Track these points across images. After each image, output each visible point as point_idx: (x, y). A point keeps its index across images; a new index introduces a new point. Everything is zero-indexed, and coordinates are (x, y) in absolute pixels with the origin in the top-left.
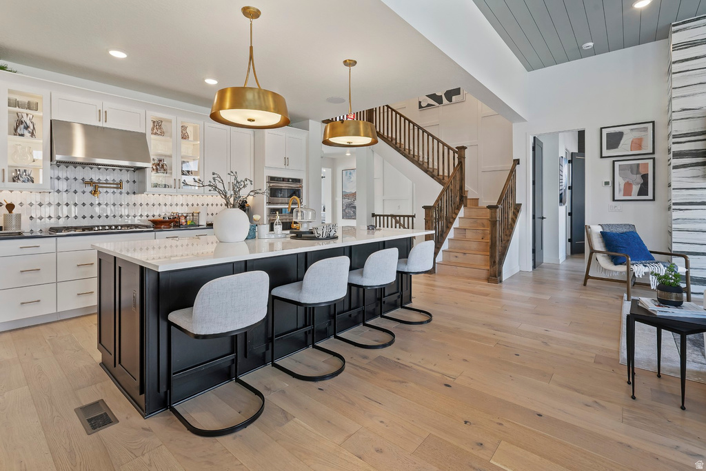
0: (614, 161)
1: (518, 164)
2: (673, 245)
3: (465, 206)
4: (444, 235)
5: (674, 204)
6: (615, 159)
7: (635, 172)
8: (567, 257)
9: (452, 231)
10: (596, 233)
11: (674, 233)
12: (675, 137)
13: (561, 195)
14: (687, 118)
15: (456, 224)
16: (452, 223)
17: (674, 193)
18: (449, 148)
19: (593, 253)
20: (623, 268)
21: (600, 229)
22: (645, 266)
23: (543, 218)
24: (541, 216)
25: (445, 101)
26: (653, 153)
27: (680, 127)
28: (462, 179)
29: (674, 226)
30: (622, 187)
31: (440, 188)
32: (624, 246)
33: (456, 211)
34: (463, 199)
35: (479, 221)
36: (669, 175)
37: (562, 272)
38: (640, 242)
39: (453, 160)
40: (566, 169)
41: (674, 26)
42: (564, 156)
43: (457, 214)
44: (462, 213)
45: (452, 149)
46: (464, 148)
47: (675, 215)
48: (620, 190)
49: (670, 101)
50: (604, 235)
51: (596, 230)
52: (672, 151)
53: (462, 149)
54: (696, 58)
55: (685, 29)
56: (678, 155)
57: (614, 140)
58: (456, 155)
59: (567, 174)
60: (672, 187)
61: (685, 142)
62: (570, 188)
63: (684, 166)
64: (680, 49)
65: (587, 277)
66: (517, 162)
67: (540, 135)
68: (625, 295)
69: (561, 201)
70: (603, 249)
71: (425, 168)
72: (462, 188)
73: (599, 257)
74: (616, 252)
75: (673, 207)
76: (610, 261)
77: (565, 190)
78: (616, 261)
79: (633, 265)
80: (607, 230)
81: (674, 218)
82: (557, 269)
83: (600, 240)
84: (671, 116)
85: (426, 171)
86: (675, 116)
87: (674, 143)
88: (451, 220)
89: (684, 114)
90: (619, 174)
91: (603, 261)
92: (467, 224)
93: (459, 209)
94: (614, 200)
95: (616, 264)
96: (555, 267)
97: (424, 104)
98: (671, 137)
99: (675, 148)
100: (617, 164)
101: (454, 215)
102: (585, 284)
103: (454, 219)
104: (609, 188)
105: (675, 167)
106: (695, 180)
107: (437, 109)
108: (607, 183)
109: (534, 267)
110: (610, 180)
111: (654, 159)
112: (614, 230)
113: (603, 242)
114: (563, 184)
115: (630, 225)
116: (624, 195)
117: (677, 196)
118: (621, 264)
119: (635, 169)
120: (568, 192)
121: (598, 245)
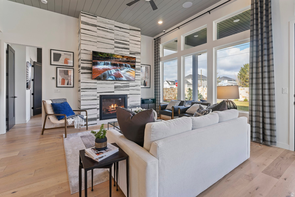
0: (57, 68)
2: (81, 106)
5: (82, 89)
6: (58, 66)
7: (66, 74)
8: (31, 118)
10: (49, 104)
11: (82, 102)
12: (82, 60)
13: (27, 83)
14: (86, 54)
17: (82, 84)
19: (47, 115)
20: (62, 121)
21: (50, 102)
22: (72, 118)
23: (15, 97)
24: (13, 96)
26: (73, 66)
27: (83, 57)
29: (81, 98)
30: (61, 81)
32: (63, 110)
36: (79, 76)
37: (28, 128)
38: (69, 107)
40: (30, 70)
41: (82, 13)
42: (29, 62)
47: (82, 93)
48: (60, 82)
49: (80, 45)
50: (53, 105)
51: (49, 103)
52: (81, 66)
54: (88, 30)
55: (85, 16)
56: (83, 68)
57: (57, 57)
59: (31, 72)
60: (81, 82)
61: (85, 63)
62: (32, 80)
63: (85, 73)
64: (84, 24)
65: (44, 129)
67: (12, 44)
68: (64, 135)
69: (28, 87)
70: (52, 113)
73: (51, 117)
74: (59, 113)
75: (81, 90)
76: (56, 118)
77: (30, 81)
78: (59, 118)
79: (67, 119)
80: (54, 102)
81: (81, 95)
82: (25, 127)
83: (51, 108)
84: (80, 51)
86: (82, 51)
87: (81, 63)
89: (85, 52)
90: (59, 74)
91: (53, 119)
94: (57, 87)
95: (59, 120)
96: (23, 126)
98: (80, 60)
99: (82, 65)
100: (58, 69)
102: (42, 134)
104: (54, 81)
105: (82, 73)
106: (88, 79)
108: (53, 78)
110: (55, 77)
111: (73, 69)
112: (58, 102)
113: (52, 109)
114: (29, 77)
115: (64, 99)
116: (61, 85)
117: (83, 86)
118: (61, 119)
119: (66, 73)
120: (32, 82)
121: (50, 111)
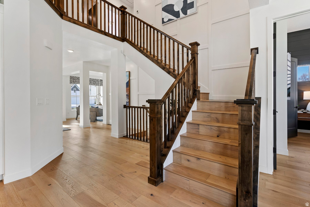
1: (258, 53)
3: (198, 100)
4: (176, 131)
9: (185, 126)
15: (189, 118)
16: (185, 117)
18: (183, 46)
25: (182, 15)
28: (195, 74)
31: (172, 80)
33: (190, 104)
34: (196, 93)
35: (213, 116)
39: (186, 56)
43: (190, 108)
44: (195, 106)
45: (186, 47)
46: (196, 44)
53: (195, 45)
58: (190, 52)
66: (255, 51)
71: (162, 65)
72: (195, 82)
85: (163, 68)
88: (184, 114)
92: (200, 118)
93: (192, 102)
97: (165, 20)
101: (187, 109)
103: (188, 113)
107: (176, 22)
109: (275, 168)
